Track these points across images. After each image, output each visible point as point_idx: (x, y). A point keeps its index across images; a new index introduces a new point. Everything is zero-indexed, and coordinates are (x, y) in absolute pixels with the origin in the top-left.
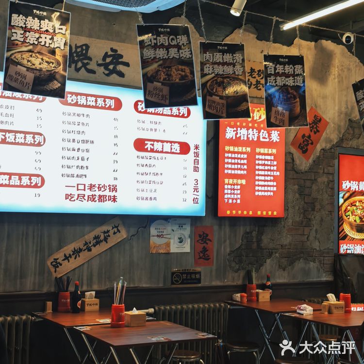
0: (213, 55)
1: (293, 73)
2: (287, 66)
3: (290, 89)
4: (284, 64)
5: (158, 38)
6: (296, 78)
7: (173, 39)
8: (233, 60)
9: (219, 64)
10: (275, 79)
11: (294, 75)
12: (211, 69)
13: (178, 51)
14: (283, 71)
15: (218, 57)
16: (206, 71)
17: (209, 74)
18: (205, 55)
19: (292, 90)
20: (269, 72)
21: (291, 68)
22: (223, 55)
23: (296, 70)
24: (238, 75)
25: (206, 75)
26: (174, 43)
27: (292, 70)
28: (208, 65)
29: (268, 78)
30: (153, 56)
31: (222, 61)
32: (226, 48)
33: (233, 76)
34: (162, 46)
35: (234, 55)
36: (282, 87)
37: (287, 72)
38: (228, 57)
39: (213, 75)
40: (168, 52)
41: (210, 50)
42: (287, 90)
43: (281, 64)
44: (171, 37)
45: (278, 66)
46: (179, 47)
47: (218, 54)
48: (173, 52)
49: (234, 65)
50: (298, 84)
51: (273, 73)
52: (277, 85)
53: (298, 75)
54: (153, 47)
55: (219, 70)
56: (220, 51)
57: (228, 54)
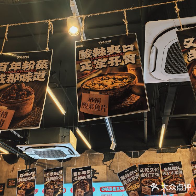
0: (50, 174)
1: (86, 174)
2: (83, 172)
3: (84, 181)
4: (81, 171)
5: (25, 174)
6: (87, 176)
7: (30, 174)
8: (58, 174)
9: (52, 176)
10: (77, 178)
11: (86, 175)
12: (49, 179)
13: (31, 177)
14: (81, 174)
15: (52, 174)
16: (47, 180)
17: (48, 181)
18: (46, 174)
19: (85, 181)
20: (74, 176)
21: (85, 172)
22: (54, 173)
23: (87, 172)
24: (60, 179)
25: (47, 181)
26: (30, 175)
27: (85, 173)
28: (47, 178)
29: (74, 178)
30: (21, 181)
31: (53, 175)
32: (55, 170)
33: (58, 180)
34: (26, 177)
35: (59, 172)
36: (80, 180)
37: (83, 174)
38: (56, 173)
39: (50, 181)
40: (27, 178)
41: (48, 172)
42: (83, 181)
43: (80, 171)
44: (29, 173)
45: (79, 172)
46: (31, 176)
47: (52, 173)
48: (29, 178)
49: (58, 176)
50: (88, 178)
51: (76, 175)
52: (78, 180)
53: (88, 174)
54: (22, 177)
55: (52, 179)
56: (52, 172)
57: (56, 172)
